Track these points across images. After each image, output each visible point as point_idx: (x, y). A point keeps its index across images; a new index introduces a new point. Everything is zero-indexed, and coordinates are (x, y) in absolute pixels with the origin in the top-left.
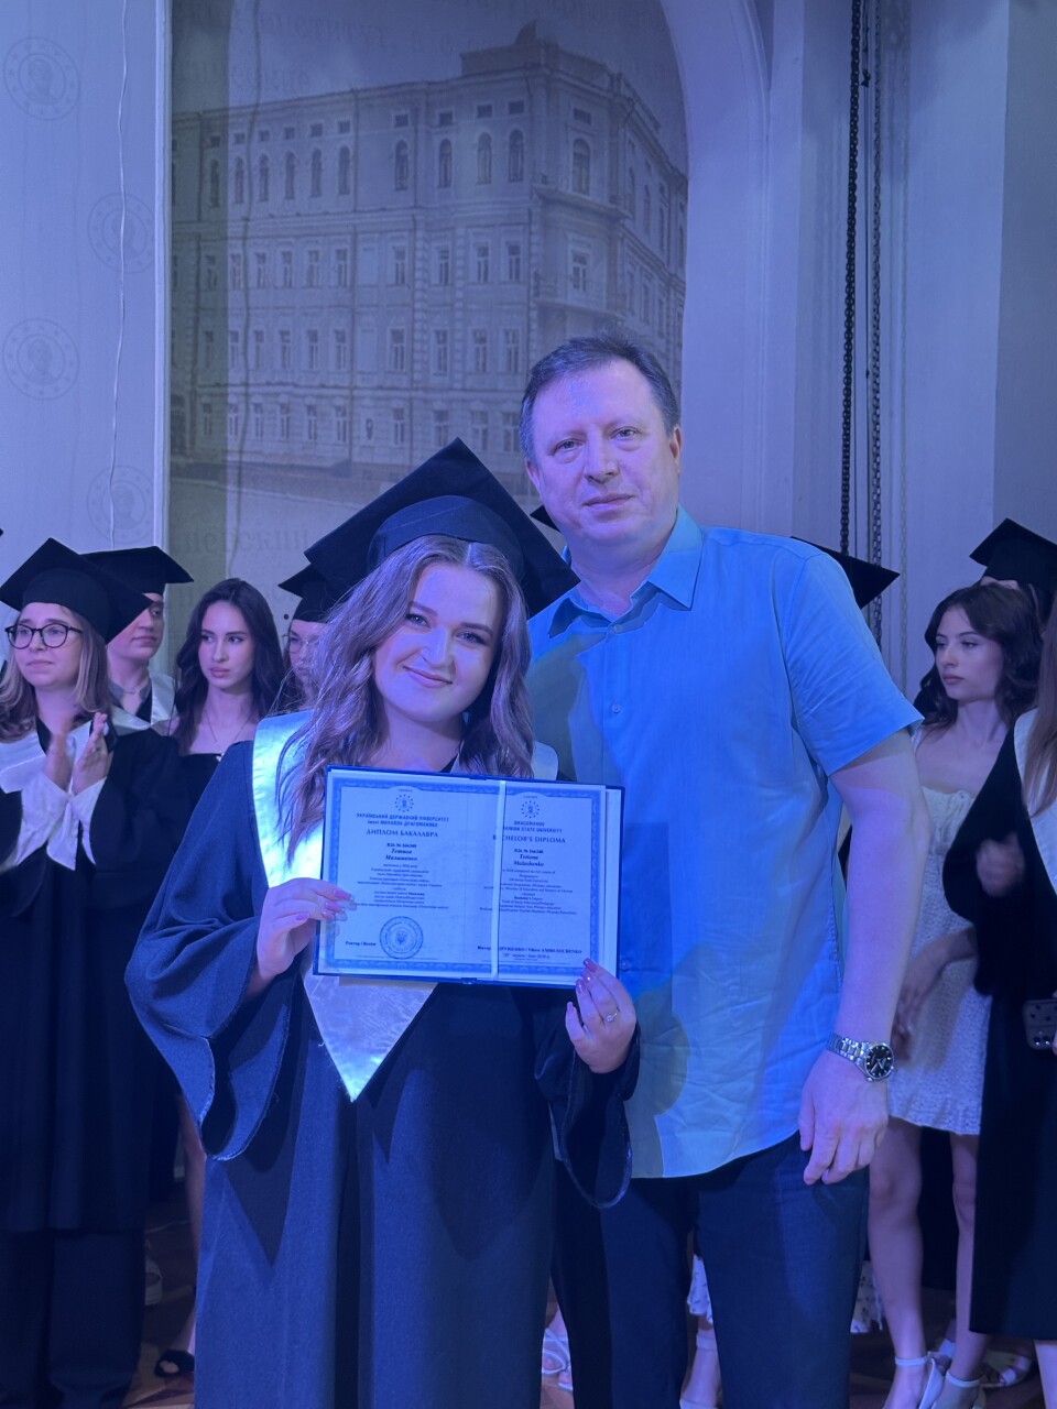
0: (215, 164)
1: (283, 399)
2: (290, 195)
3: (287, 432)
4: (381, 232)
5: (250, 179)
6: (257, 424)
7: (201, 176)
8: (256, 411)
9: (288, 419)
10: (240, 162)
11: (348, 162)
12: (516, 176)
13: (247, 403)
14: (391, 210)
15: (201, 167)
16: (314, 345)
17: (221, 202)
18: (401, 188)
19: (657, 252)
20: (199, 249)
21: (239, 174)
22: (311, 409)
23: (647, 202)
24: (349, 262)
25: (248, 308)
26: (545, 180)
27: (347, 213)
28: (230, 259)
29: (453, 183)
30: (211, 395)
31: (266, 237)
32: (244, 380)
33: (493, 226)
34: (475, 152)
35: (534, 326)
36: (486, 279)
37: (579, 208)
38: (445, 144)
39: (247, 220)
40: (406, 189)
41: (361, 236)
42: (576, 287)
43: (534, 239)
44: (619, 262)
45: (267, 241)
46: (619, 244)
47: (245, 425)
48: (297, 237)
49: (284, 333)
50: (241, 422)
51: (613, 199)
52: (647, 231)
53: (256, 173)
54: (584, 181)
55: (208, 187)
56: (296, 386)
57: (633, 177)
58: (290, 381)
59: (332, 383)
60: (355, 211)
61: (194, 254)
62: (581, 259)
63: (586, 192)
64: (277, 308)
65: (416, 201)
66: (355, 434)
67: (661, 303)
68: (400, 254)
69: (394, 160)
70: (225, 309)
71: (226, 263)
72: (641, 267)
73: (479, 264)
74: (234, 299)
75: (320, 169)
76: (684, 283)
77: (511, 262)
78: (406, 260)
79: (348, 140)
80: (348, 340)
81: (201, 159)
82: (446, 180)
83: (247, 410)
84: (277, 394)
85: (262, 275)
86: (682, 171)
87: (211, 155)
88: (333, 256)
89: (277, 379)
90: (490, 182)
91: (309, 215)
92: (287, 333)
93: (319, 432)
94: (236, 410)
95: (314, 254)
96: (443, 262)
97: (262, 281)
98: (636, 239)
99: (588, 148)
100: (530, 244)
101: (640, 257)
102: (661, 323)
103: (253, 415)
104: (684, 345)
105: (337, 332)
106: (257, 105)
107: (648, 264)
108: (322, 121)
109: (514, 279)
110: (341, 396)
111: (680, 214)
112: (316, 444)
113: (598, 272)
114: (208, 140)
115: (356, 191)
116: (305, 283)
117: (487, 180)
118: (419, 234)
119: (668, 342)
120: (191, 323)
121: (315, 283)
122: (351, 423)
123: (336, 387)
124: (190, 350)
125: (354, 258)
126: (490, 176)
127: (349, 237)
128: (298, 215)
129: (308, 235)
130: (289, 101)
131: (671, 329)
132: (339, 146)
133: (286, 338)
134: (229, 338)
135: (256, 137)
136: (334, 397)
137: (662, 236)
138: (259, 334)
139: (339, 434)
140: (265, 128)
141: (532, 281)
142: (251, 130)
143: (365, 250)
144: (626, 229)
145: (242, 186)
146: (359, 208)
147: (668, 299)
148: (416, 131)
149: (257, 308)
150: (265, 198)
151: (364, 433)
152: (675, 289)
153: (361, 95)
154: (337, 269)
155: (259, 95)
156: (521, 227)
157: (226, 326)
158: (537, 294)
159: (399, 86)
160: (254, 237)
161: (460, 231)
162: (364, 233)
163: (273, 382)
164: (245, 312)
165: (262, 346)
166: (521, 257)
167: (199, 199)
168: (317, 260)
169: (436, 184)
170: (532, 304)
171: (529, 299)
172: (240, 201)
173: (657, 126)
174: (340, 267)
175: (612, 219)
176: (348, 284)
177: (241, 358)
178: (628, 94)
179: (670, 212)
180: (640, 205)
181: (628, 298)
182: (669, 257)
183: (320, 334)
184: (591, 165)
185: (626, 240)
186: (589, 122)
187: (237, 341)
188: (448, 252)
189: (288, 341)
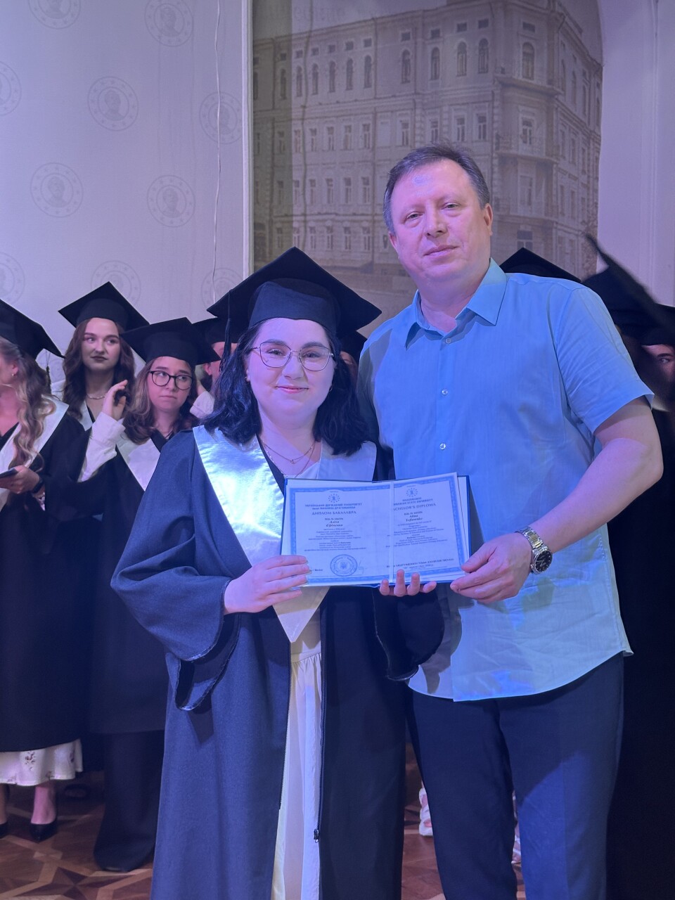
0: (283, 72)
1: (329, 223)
2: (332, 90)
3: (331, 245)
4: (392, 112)
5: (306, 79)
6: (312, 241)
7: (275, 80)
8: (311, 232)
9: (332, 236)
10: (299, 69)
11: (370, 66)
12: (483, 70)
13: (305, 227)
14: (399, 96)
15: (274, 75)
16: (349, 187)
17: (287, 96)
18: (406, 81)
19: (581, 117)
20: (273, 128)
21: (299, 77)
22: (346, 229)
23: (574, 82)
24: (371, 131)
25: (306, 165)
26: (503, 71)
27: (370, 100)
28: (293, 133)
29: (440, 77)
30: (283, 222)
31: (317, 118)
32: (303, 211)
33: (468, 103)
34: (456, 55)
35: (496, 169)
36: (463, 140)
37: (527, 89)
38: (436, 50)
39: (304, 107)
40: (409, 82)
41: (379, 115)
42: (525, 142)
43: (496, 111)
44: (555, 124)
45: (317, 120)
46: (554, 112)
47: (305, 241)
48: (337, 117)
49: (329, 180)
50: (302, 239)
51: (550, 82)
52: (574, 102)
53: (310, 76)
54: (530, 70)
55: (279, 87)
56: (337, 214)
57: (564, 67)
58: (333, 211)
59: (360, 212)
60: (375, 98)
61: (270, 131)
62: (527, 123)
63: (532, 78)
64: (324, 164)
65: (415, 90)
66: (376, 245)
67: (584, 150)
68: (405, 125)
69: (400, 64)
70: (291, 166)
71: (291, 136)
72: (570, 126)
73: (458, 129)
74: (297, 159)
75: (352, 72)
76: (600, 136)
77: (480, 127)
78: (409, 129)
79: (370, 52)
80: (371, 182)
81: (275, 68)
82: (435, 74)
83: (306, 231)
84: (325, 220)
85: (314, 141)
86: (599, 61)
87: (281, 65)
88: (361, 128)
89: (324, 211)
90: (465, 75)
91: (345, 102)
92: (331, 180)
93: (352, 245)
94: (298, 232)
95: (348, 128)
96: (434, 129)
97: (314, 147)
98: (567, 108)
99: (533, 49)
100: (493, 114)
101: (570, 121)
102: (584, 163)
103: (309, 235)
104: (600, 179)
105: (364, 179)
106: (311, 31)
107: (574, 124)
108: (353, 40)
109: (482, 139)
110: (367, 221)
111: (597, 90)
112: (350, 252)
113: (539, 132)
114: (279, 56)
115: (375, 85)
116: (342, 147)
117: (463, 73)
118: (418, 112)
119: (589, 177)
120: (269, 176)
121: (349, 148)
122: (373, 238)
123: (363, 215)
124: (268, 193)
125: (375, 130)
126: (466, 70)
127: (371, 116)
128: (338, 102)
129: (344, 116)
130: (332, 27)
131: (591, 168)
132: (364, 56)
133: (330, 183)
134: (294, 184)
135: (310, 52)
136: (362, 221)
137: (585, 105)
138: (312, 182)
139: (365, 246)
140: (316, 46)
141: (495, 140)
142: (307, 48)
143: (382, 123)
144: (559, 101)
145: (301, 84)
146: (378, 96)
147: (589, 148)
148: (416, 43)
149: (311, 164)
150: (316, 92)
151: (382, 244)
152: (593, 140)
153: (379, 21)
154: (363, 136)
155: (312, 25)
156: (487, 104)
157: (291, 177)
158: (497, 148)
159: (403, 14)
160: (309, 118)
161: (445, 109)
162: (381, 112)
163: (322, 212)
164: (303, 168)
165: (314, 189)
166: (487, 123)
167: (274, 95)
168: (350, 131)
169: (429, 77)
170: (494, 155)
171: (492, 152)
172: (299, 95)
173: (581, 31)
174: (365, 135)
175: (550, 96)
176: (371, 146)
177: (301, 197)
178: (561, 11)
179: (590, 90)
180: (569, 85)
181: (561, 149)
182: (589, 119)
183: (352, 180)
184: (535, 59)
185: (559, 109)
186: (534, 30)
187: (298, 186)
188: (436, 122)
189: (332, 185)
